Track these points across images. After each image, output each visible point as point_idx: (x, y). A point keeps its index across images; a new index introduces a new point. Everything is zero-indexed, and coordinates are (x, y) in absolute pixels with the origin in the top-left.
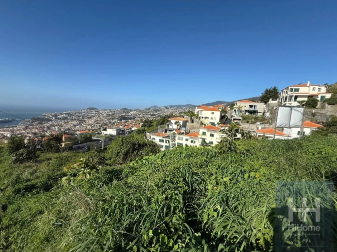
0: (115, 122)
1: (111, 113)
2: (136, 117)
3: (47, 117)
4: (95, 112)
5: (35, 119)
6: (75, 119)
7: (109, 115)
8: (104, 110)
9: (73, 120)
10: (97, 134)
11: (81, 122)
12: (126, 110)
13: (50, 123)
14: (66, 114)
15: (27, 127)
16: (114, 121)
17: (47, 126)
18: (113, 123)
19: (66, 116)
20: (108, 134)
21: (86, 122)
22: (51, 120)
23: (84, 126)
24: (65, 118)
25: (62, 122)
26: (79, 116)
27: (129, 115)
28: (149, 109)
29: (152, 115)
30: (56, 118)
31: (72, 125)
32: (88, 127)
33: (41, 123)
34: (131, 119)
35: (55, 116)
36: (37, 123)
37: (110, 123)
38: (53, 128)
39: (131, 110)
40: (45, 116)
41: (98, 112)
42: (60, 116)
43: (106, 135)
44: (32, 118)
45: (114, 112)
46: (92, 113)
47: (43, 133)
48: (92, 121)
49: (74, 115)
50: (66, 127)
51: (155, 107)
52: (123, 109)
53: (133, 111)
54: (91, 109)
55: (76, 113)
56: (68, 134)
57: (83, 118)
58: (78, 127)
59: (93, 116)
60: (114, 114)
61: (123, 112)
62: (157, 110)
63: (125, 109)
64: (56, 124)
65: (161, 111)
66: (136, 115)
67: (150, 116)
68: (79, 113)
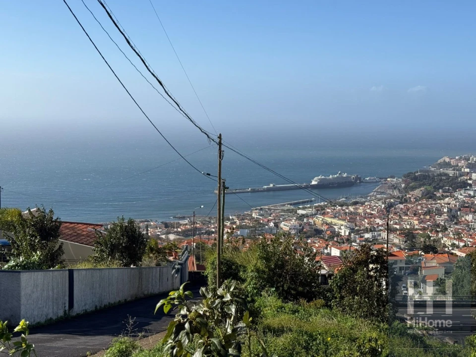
3: (451, 172)
5: (415, 179)
13: (461, 195)
15: (391, 206)
17: (450, 210)
22: (464, 185)
33: (430, 196)
36: (418, 192)
40: (447, 165)
44: (408, 176)
47: (433, 236)
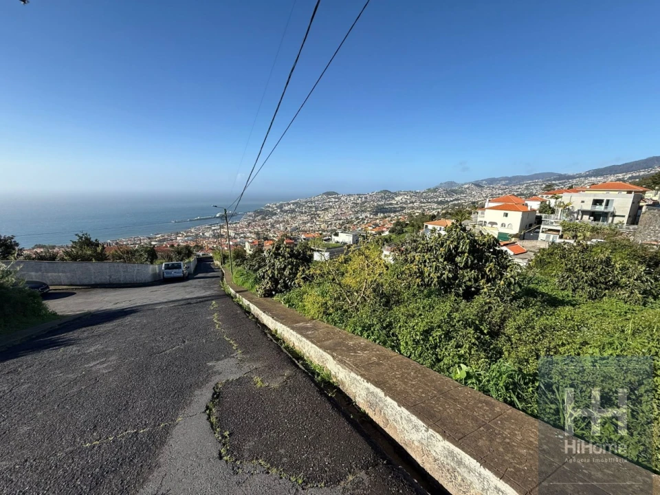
0: (366, 217)
1: (359, 201)
2: (405, 208)
3: (270, 210)
4: (333, 200)
5: (258, 213)
6: (306, 212)
7: (357, 204)
8: (349, 195)
9: (302, 213)
10: (325, 240)
11: (314, 216)
12: (387, 194)
13: (274, 217)
14: (294, 204)
15: (250, 223)
16: (363, 216)
17: (271, 223)
18: (362, 219)
19: (294, 207)
20: (340, 241)
21: (320, 217)
22: (276, 214)
23: (317, 223)
24: (293, 211)
25: (288, 217)
26: (310, 207)
27: (391, 204)
28: (435, 190)
29: (440, 203)
30: (282, 211)
31: (301, 222)
32: (322, 226)
33: (264, 219)
34: (395, 212)
35: (281, 207)
36: (259, 218)
37: (357, 218)
38: (278, 226)
39: (397, 194)
40: (269, 207)
41: (339, 199)
42: (286, 208)
43: (338, 242)
44: (255, 211)
45: (366, 198)
46: (329, 202)
47: (266, 234)
48: (328, 216)
49: (304, 205)
50: (294, 225)
51: (451, 184)
52: (381, 192)
53: (401, 195)
54: (328, 194)
55: (306, 202)
56: (291, 239)
57: (316, 211)
58: (309, 225)
59: (331, 207)
60: (366, 202)
61: (382, 197)
62: (455, 192)
63: (385, 192)
64: (281, 220)
65: (462, 192)
66: (406, 203)
67: (435, 206)
68: (311, 202)
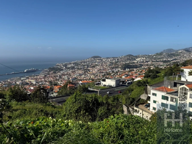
0: (119, 71)
1: (114, 61)
2: (143, 65)
3: (59, 67)
4: (98, 61)
5: (51, 69)
6: (81, 69)
7: (112, 63)
8: (108, 58)
9: (79, 69)
10: (97, 84)
11: (86, 71)
12: (131, 57)
13: (62, 72)
14: (74, 63)
15: (46, 75)
16: (117, 70)
17: (59, 75)
18: (116, 72)
19: (74, 65)
20: (107, 85)
21: (90, 71)
22: (62, 70)
23: (88, 75)
24: (73, 68)
25: (70, 71)
26: (84, 65)
27: (134, 63)
28: (161, 54)
29: (165, 62)
30: (66, 68)
31: (78, 74)
32: (92, 77)
33: (55, 73)
34: (136, 67)
35: (65, 66)
36: (52, 72)
37: (113, 72)
38: (64, 77)
39: (137, 57)
40: (58, 65)
41: (102, 60)
42: (69, 66)
43: (105, 85)
44: (49, 68)
45: (118, 59)
46: (95, 62)
47: (56, 82)
48: (95, 71)
49: (80, 64)
50: (74, 77)
51: (170, 50)
52: (127, 56)
53: (140, 57)
54: (95, 57)
55: (81, 63)
56: (72, 84)
57: (87, 68)
58: (83, 76)
59: (97, 65)
60: (118, 62)
61: (128, 59)
62: (174, 55)
63: (130, 55)
64: (66, 73)
65: (178, 55)
66: (143, 62)
67: (162, 64)
68: (84, 62)
